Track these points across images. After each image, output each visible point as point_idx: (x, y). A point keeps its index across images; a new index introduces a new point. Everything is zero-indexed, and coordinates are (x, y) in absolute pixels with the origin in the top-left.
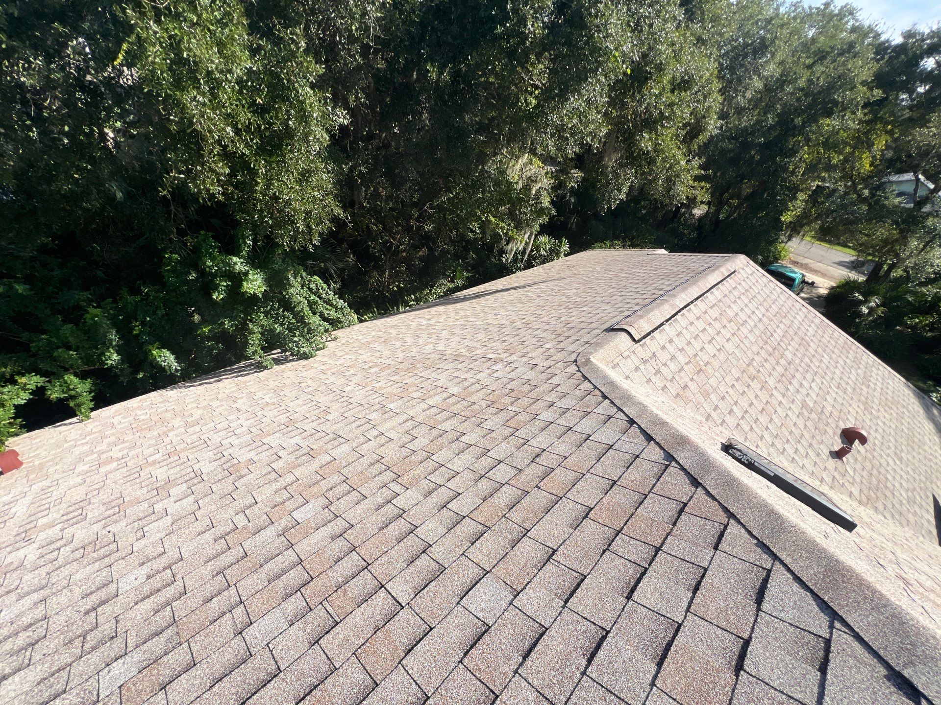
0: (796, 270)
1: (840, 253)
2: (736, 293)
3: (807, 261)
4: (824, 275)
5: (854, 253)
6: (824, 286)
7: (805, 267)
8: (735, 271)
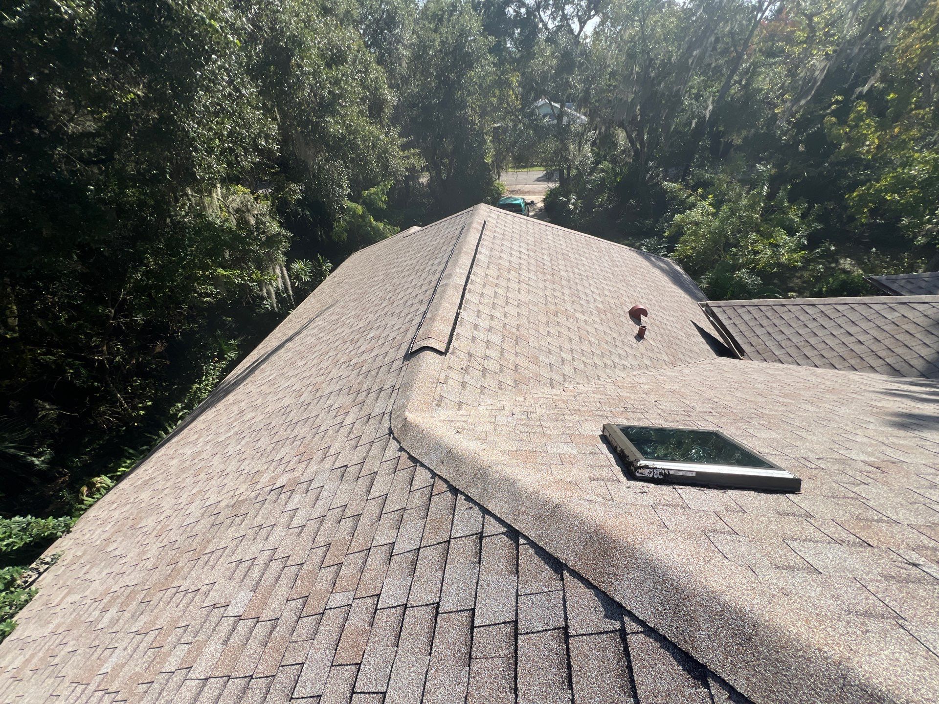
0: (516, 197)
1: (536, 173)
2: (498, 242)
3: (518, 187)
4: (534, 193)
5: (542, 169)
6: (539, 201)
7: (519, 192)
8: (485, 222)
